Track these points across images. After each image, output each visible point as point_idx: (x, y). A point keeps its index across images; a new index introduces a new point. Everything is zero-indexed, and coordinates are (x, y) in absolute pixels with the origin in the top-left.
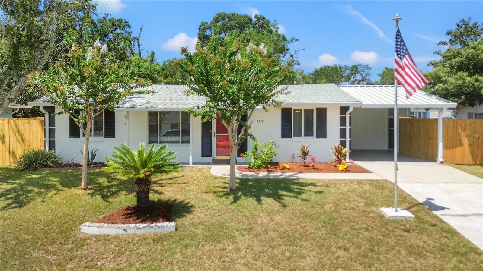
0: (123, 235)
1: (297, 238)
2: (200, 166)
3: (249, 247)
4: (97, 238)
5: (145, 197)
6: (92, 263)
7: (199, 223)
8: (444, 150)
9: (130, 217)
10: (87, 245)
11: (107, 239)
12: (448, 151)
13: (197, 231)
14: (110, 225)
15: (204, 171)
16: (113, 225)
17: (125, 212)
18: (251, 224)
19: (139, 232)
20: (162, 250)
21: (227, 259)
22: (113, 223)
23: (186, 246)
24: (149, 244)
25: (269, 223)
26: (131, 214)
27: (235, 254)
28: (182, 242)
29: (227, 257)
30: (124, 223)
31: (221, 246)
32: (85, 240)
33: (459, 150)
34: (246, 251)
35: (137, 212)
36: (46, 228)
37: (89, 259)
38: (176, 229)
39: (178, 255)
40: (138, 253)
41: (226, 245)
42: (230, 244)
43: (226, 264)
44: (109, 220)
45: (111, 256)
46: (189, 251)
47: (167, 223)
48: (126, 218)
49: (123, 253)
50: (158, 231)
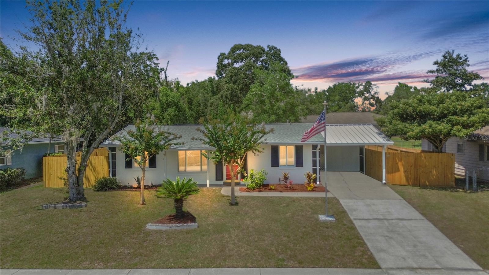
0: (169, 230)
1: (264, 231)
2: (214, 188)
3: (237, 236)
4: (156, 232)
5: (180, 210)
6: (156, 243)
7: (211, 224)
8: (387, 175)
9: (172, 221)
10: (151, 235)
11: (161, 232)
12: (389, 175)
13: (210, 228)
14: (162, 225)
15: (216, 191)
16: (164, 225)
17: (169, 218)
18: (240, 224)
19: (178, 229)
20: (191, 237)
21: (224, 241)
22: (163, 224)
23: (204, 235)
24: (184, 234)
25: (250, 224)
26: (173, 219)
27: (228, 239)
28: (201, 233)
29: (224, 240)
30: (170, 224)
31: (221, 235)
32: (150, 232)
33: (397, 174)
34: (235, 238)
35: (176, 218)
36: (128, 226)
37: (154, 241)
38: (198, 227)
39: (199, 240)
40: (178, 239)
41: (225, 235)
42: (227, 234)
43: (224, 244)
44: (161, 222)
45: (165, 240)
46: (205, 238)
47: (193, 224)
48: (170, 221)
49: (170, 239)
50: (189, 228)
